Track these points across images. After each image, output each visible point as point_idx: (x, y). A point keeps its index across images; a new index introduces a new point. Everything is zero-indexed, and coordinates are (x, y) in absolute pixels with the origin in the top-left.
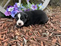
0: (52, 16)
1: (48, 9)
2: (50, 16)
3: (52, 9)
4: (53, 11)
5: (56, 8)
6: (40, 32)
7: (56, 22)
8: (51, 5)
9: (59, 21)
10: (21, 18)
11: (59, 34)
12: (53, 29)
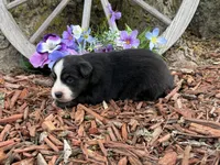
0: (194, 75)
1: (186, 48)
2: (184, 74)
3: (200, 51)
4: (203, 56)
5: (217, 47)
6: (130, 127)
7: (201, 97)
9: (212, 93)
11: (197, 139)
12: (182, 120)
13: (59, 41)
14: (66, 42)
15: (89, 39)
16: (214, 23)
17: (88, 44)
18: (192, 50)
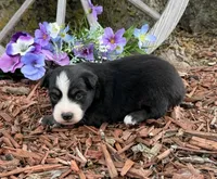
0: (188, 79)
1: (176, 46)
3: (193, 50)
4: (196, 55)
5: (211, 44)
7: (199, 104)
8: (191, 32)
9: (211, 100)
10: (73, 93)
11: (200, 155)
12: (180, 133)
13: (32, 41)
14: (40, 41)
15: (66, 38)
16: (206, 16)
17: (65, 44)
18: (183, 49)
